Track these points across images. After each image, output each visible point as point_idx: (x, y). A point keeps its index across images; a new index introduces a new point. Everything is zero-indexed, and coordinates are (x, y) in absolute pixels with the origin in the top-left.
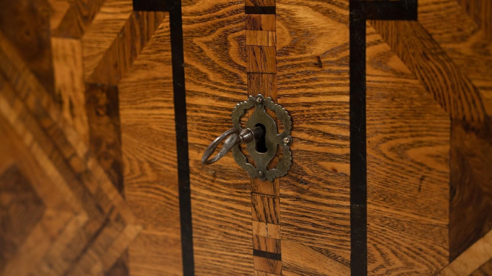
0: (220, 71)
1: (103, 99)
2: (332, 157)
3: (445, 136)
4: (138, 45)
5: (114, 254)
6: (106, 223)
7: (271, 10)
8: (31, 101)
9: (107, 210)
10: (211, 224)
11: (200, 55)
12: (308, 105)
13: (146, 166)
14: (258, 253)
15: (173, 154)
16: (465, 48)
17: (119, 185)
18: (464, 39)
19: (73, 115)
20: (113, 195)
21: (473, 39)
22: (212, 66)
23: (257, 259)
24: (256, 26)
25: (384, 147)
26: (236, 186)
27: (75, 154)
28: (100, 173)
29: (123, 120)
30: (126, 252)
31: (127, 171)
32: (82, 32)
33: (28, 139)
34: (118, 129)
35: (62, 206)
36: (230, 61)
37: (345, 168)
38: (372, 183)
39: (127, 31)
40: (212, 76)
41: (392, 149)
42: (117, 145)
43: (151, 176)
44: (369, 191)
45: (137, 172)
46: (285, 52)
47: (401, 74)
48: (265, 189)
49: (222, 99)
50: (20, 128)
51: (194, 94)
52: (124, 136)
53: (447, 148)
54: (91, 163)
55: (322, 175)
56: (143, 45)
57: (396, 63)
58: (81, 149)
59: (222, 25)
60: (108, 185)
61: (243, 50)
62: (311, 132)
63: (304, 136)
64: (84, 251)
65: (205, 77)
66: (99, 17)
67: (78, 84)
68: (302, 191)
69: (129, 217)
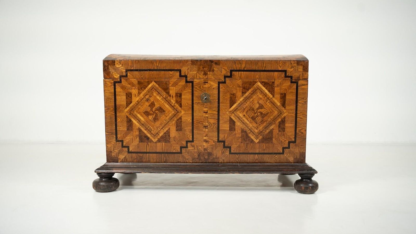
0: (199, 90)
1: (179, 95)
2: (215, 99)
3: (229, 95)
4: (186, 87)
5: (179, 116)
6: (178, 112)
7: (207, 83)
8: (164, 96)
9: (178, 110)
10: (197, 110)
11: (196, 88)
12: (212, 93)
13: (186, 103)
15: (191, 101)
16: (231, 86)
18: (231, 85)
19: (173, 98)
20: (180, 108)
21: (232, 85)
23: (204, 113)
24: (205, 85)
25: (222, 97)
26: (201, 104)
27: (173, 104)
28: (177, 105)
29: (182, 98)
30: (182, 116)
31: (182, 105)
32: (176, 86)
33: (163, 102)
34: (181, 99)
35: (169, 111)
36: (201, 89)
37: (217, 100)
38: (220, 101)
39: (184, 86)
40: (198, 91)
41: (223, 97)
42: (181, 101)
43: (187, 104)
44: (220, 102)
45: (184, 104)
46: (209, 87)
47: (224, 89)
48: (206, 104)
49: (199, 94)
50: (161, 100)
51: (195, 93)
52: (182, 100)
53: (229, 97)
54: (175, 104)
55: (214, 101)
56: (187, 87)
57: (223, 88)
58: (174, 102)
59: (200, 84)
61: (203, 87)
62: (212, 96)
63: (212, 97)
64: (173, 117)
66: (179, 84)
67: (174, 93)
68: (211, 104)
69: (182, 111)
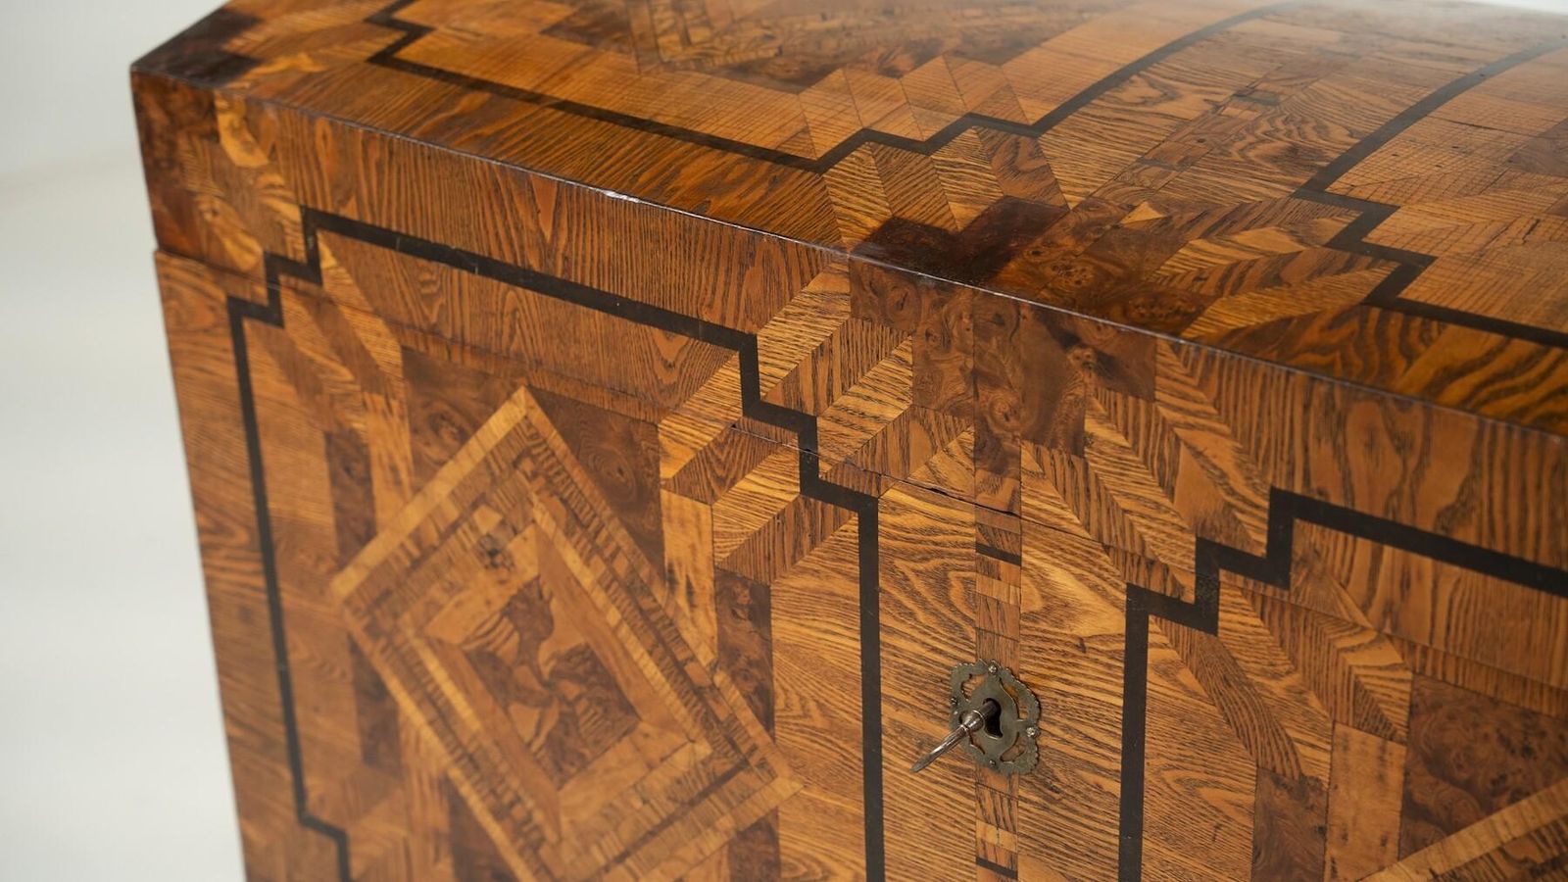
0: (935, 613)
1: (744, 597)
2: (1097, 769)
3: (1250, 784)
4: (806, 541)
5: (753, 812)
6: (743, 765)
7: (1015, 559)
8: (621, 566)
9: (744, 749)
10: (914, 809)
11: (903, 582)
12: (1064, 694)
13: (812, 705)
14: (982, 862)
15: (857, 702)
16: (1278, 687)
17: (767, 719)
18: (1276, 676)
19: (692, 606)
20: (755, 730)
21: (1288, 681)
22: (923, 604)
23: (981, 870)
24: (991, 573)
25: (1169, 776)
26: (952, 768)
27: (693, 658)
28: (734, 695)
29: (776, 635)
30: (775, 812)
31: (780, 703)
32: (714, 498)
33: (613, 616)
34: (767, 643)
35: (667, 724)
36: (951, 605)
37: (1115, 787)
38: (1150, 814)
39: (790, 515)
40: (921, 616)
41: (1179, 781)
42: (765, 664)
43: (819, 721)
44: (1146, 825)
45: (797, 710)
46: (1033, 617)
47: (1194, 694)
48: (997, 782)
49: (934, 650)
50: (600, 598)
51: (892, 632)
52: (776, 655)
53: (1252, 799)
54: (720, 678)
55: (1081, 788)
56: (813, 544)
57: (1186, 677)
58: (705, 655)
59: (940, 555)
60: (746, 716)
61: (971, 597)
62: (1066, 729)
63: (1057, 731)
64: (705, 794)
65: (912, 614)
66: (742, 484)
67: (702, 563)
68: (1052, 801)
69: (782, 768)
